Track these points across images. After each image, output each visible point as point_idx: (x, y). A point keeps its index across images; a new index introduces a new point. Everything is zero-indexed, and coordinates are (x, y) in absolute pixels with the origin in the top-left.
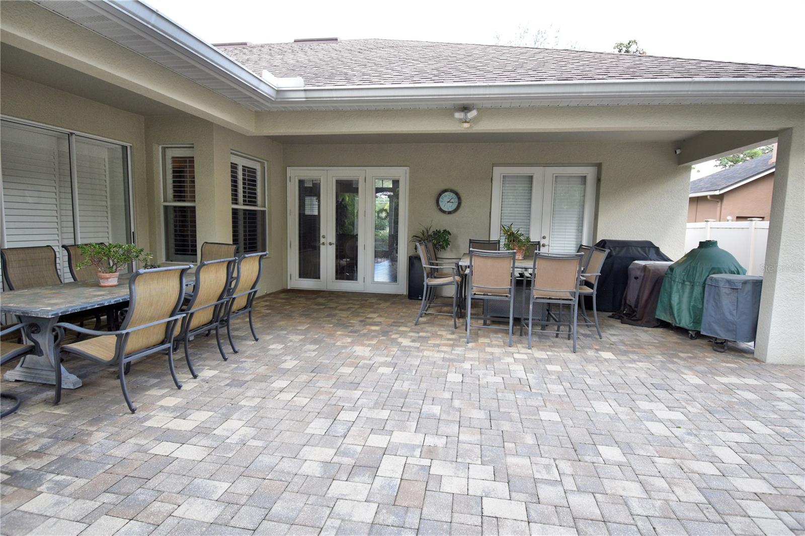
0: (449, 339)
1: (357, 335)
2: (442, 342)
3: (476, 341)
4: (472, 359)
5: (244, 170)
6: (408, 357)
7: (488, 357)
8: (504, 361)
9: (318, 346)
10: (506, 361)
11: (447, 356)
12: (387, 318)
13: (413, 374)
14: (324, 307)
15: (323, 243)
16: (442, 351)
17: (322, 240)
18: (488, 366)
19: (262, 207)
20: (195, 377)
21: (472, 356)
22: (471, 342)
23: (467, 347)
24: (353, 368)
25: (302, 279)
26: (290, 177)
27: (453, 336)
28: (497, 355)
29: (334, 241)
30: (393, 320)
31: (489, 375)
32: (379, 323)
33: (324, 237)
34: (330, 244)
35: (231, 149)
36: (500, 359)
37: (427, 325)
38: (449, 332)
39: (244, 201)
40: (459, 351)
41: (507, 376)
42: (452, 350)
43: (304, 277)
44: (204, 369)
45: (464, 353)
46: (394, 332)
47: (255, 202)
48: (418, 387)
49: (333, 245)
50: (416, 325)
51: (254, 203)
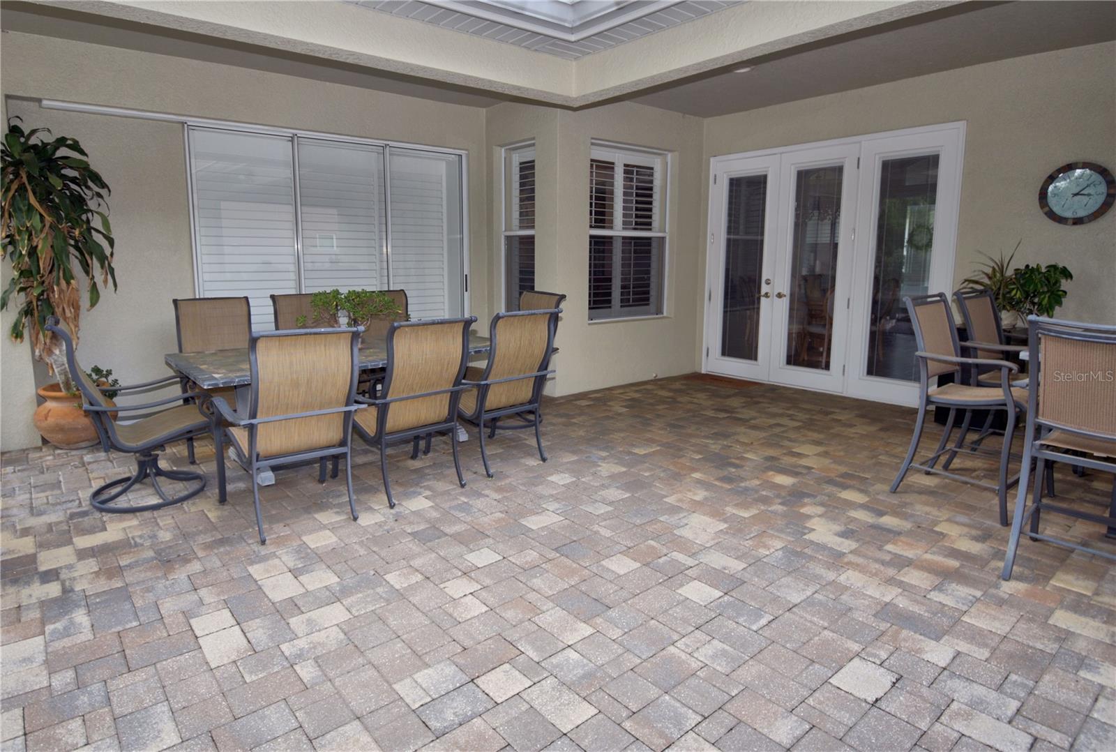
0: (955, 553)
1: (728, 487)
2: (928, 556)
3: (1040, 576)
4: (976, 636)
5: (626, 172)
6: (789, 573)
7: (1039, 646)
8: (1089, 676)
9: (628, 495)
10: (1097, 679)
11: (902, 603)
12: (835, 462)
13: (755, 628)
14: (726, 415)
15: (767, 294)
16: (900, 584)
17: (764, 289)
18: (1013, 677)
19: (660, 232)
20: (392, 506)
21: (983, 624)
22: (1020, 578)
23: (993, 591)
24: (638, 565)
25: (727, 358)
26: (715, 176)
27: (975, 548)
28: (1080, 646)
29: (786, 290)
30: (843, 469)
31: (990, 714)
32: (804, 471)
33: (768, 282)
34: (780, 296)
35: (592, 138)
36: (1082, 662)
37: (924, 497)
38: (974, 532)
39: (624, 223)
40: (955, 595)
41: (1056, 738)
42: (934, 589)
43: (730, 355)
44: (420, 494)
45: (965, 608)
46: (818, 499)
47: (650, 224)
48: (728, 670)
49: (784, 299)
50: (894, 491)
51: (648, 226)
